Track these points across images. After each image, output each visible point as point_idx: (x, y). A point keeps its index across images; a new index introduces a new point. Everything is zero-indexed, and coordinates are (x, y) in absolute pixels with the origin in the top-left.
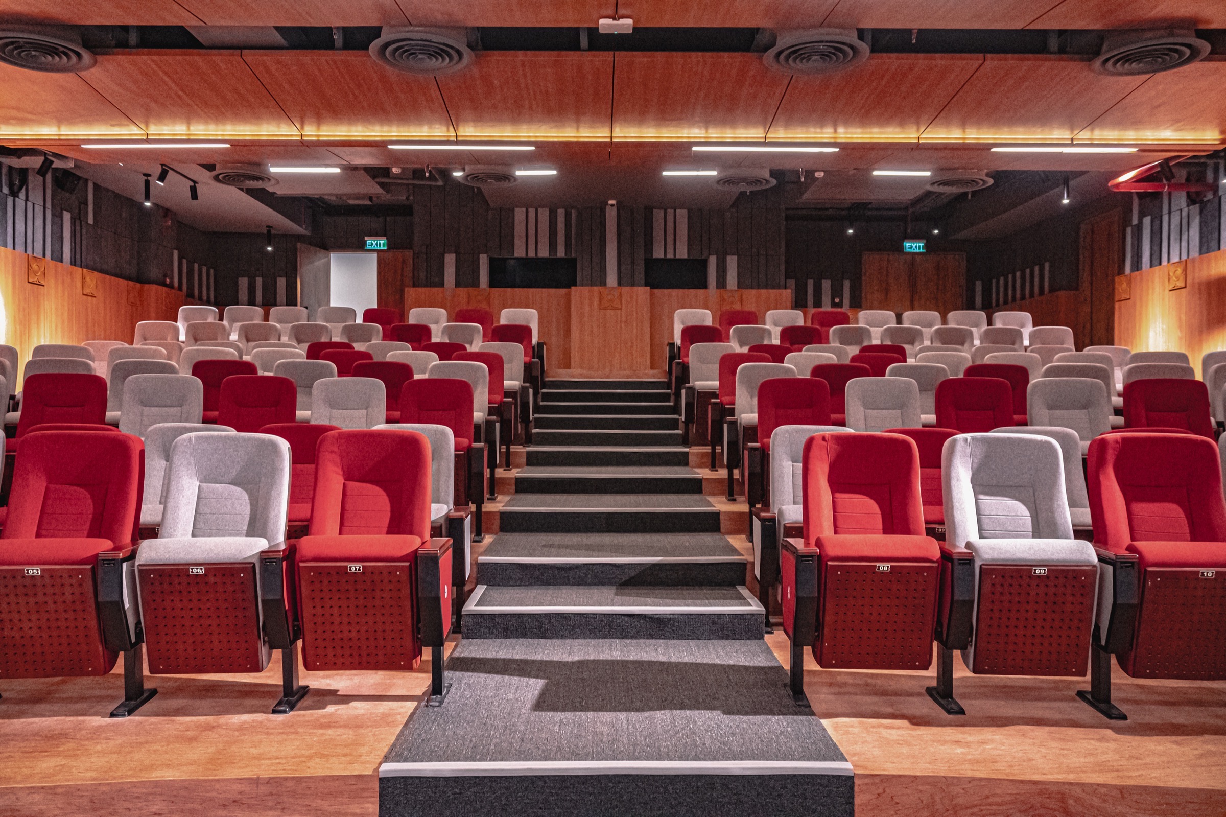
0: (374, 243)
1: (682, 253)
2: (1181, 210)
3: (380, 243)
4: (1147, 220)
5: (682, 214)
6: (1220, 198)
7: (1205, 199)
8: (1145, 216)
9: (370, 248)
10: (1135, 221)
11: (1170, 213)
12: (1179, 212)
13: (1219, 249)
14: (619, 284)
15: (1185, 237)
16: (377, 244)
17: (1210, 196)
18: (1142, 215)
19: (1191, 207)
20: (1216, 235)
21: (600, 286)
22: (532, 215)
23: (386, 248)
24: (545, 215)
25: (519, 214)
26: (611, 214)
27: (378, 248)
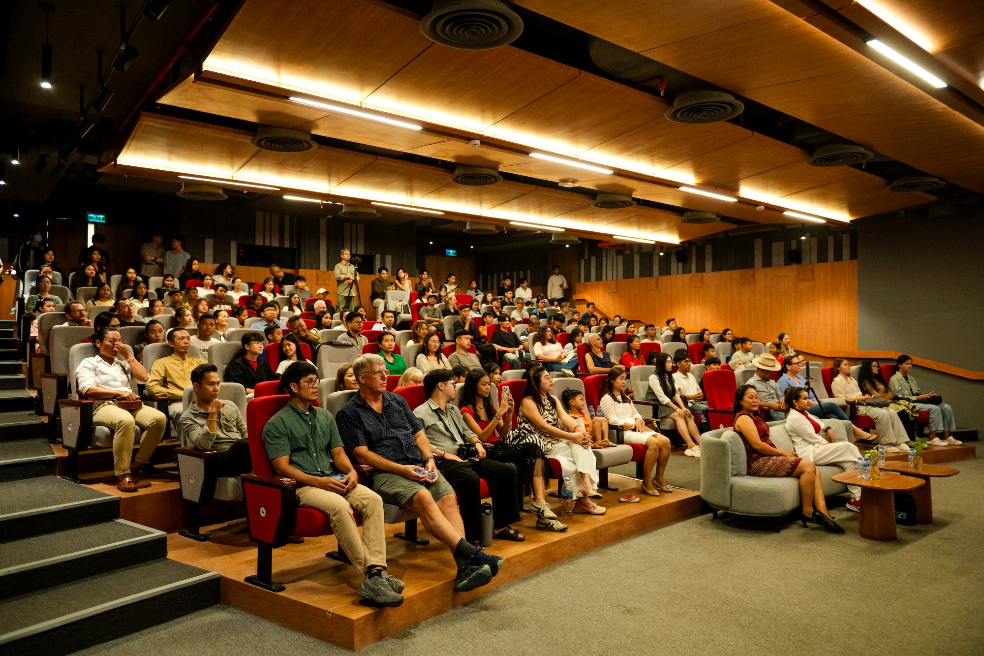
0: (95, 217)
1: (361, 252)
2: (613, 256)
3: (100, 217)
4: (593, 259)
5: (361, 227)
6: (633, 254)
7: (625, 254)
8: (593, 255)
9: (90, 220)
10: (586, 257)
11: (607, 257)
12: (611, 257)
13: (633, 277)
14: (328, 269)
15: (615, 269)
16: (97, 218)
17: (628, 252)
18: (590, 256)
19: (618, 256)
20: (632, 271)
21: (316, 269)
22: (268, 217)
23: (104, 222)
24: (276, 218)
25: (259, 216)
26: (323, 223)
27: (98, 221)
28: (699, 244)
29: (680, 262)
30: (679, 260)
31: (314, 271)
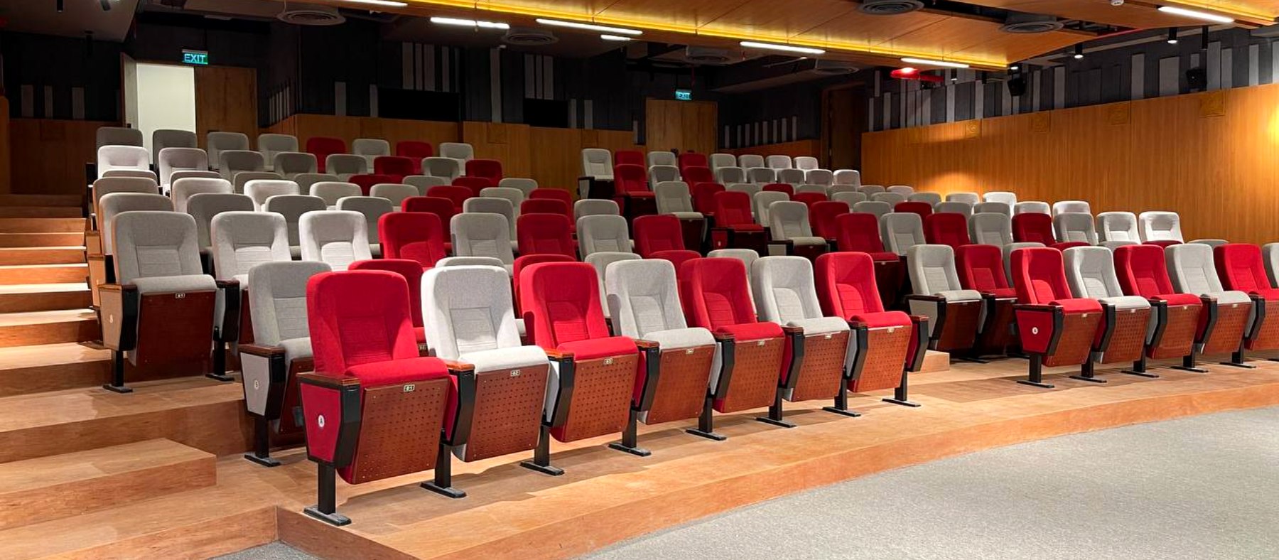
0: (194, 57)
1: (550, 96)
2: (916, 91)
3: (200, 57)
4: (887, 96)
5: (549, 61)
6: (946, 87)
7: (934, 87)
8: (887, 91)
9: (189, 61)
10: (877, 94)
11: (907, 92)
12: (914, 93)
13: (946, 121)
14: (503, 121)
15: (919, 110)
16: (196, 58)
17: (938, 85)
18: (883, 92)
19: (924, 91)
20: (944, 112)
21: (487, 122)
22: (418, 50)
23: (206, 63)
24: (430, 50)
25: (407, 48)
26: (495, 56)
27: (198, 62)
28: (1044, 68)
29: (1016, 95)
30: (1013, 93)
31: (484, 124)
